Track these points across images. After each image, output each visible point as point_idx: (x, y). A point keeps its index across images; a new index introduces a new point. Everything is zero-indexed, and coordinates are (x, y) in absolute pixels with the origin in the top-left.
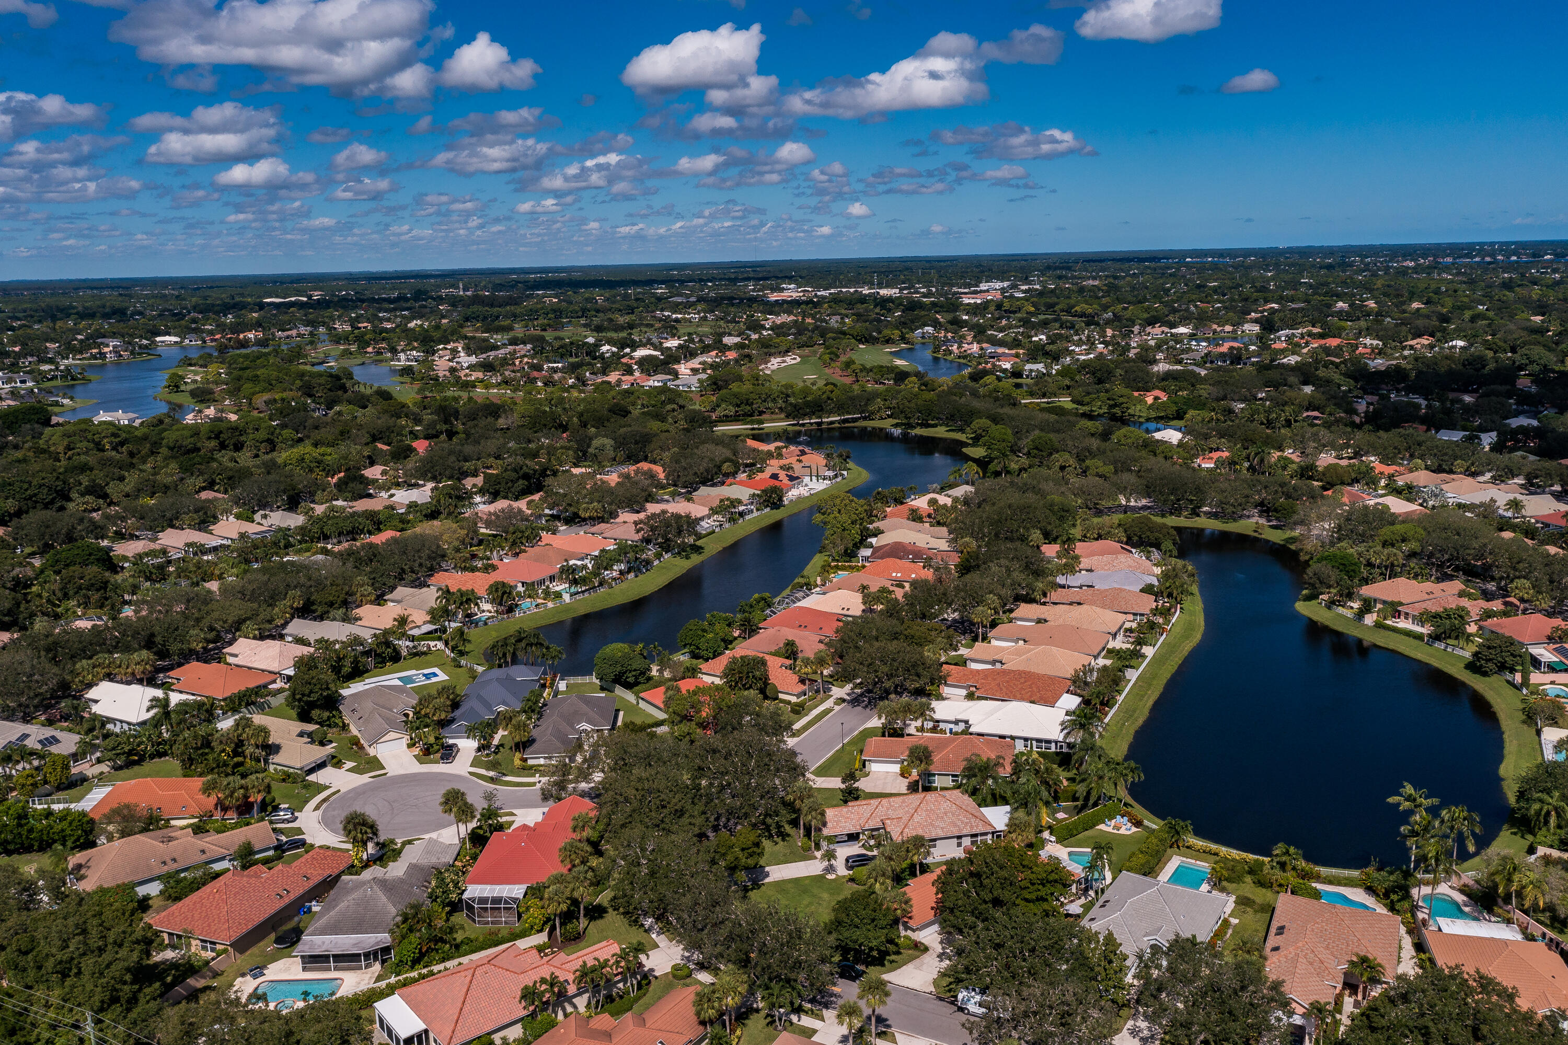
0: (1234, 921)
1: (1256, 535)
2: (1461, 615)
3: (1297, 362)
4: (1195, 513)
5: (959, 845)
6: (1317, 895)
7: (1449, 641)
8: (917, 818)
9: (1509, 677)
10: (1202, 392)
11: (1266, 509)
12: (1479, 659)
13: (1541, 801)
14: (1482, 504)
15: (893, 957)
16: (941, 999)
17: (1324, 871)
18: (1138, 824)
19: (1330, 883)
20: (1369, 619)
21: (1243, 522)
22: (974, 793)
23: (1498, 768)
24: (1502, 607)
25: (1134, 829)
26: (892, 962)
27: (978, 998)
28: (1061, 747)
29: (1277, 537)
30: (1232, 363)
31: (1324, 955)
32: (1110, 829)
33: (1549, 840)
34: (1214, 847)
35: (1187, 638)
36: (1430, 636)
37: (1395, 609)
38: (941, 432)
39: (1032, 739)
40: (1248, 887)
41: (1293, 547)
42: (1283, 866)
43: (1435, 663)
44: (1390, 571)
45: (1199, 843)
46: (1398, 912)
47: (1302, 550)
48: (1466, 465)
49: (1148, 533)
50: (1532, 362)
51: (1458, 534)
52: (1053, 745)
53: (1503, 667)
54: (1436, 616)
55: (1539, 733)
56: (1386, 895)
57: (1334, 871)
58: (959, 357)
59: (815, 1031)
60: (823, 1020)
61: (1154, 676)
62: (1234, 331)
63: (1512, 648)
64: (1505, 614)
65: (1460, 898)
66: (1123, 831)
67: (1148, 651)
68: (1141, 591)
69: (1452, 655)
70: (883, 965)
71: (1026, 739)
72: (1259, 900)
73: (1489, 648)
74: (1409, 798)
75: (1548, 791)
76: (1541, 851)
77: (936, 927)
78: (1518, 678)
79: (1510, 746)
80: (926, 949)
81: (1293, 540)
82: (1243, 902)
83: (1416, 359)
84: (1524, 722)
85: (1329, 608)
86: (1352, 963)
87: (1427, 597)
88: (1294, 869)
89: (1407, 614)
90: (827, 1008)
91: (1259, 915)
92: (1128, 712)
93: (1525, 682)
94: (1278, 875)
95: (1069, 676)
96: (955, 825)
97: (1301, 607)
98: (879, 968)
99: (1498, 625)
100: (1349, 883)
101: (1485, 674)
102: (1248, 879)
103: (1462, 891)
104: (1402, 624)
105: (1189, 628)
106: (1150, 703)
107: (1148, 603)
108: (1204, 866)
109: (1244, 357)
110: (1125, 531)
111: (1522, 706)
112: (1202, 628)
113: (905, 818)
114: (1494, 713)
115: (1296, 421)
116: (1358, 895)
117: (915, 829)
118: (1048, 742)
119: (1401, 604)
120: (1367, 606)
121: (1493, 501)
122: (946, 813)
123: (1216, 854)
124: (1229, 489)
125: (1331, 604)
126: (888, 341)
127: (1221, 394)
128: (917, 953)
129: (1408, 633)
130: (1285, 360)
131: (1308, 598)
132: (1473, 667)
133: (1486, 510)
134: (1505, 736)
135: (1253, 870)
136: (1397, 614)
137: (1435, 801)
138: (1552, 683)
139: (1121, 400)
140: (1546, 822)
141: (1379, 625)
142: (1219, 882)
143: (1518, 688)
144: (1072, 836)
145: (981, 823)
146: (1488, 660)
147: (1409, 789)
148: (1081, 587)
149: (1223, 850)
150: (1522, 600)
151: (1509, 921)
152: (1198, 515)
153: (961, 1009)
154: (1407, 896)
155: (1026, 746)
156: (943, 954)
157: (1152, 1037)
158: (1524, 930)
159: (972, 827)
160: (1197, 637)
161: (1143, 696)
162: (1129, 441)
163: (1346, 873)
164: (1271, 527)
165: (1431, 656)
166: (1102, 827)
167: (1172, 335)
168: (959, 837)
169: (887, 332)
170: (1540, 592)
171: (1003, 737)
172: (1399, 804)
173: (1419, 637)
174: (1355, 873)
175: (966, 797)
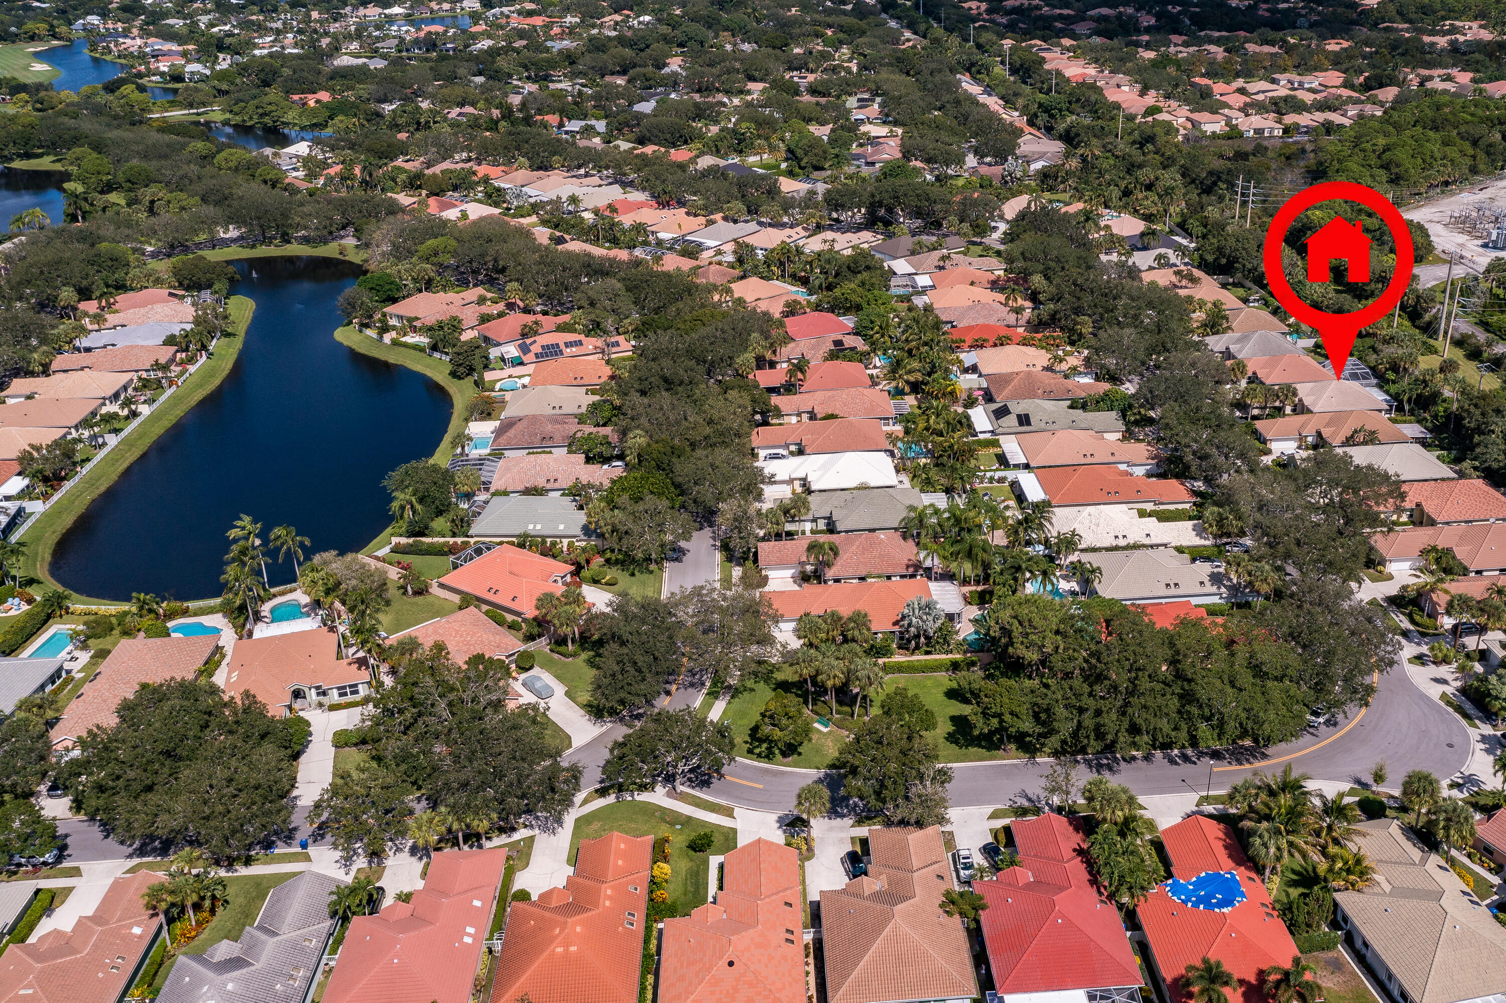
1: (340, 257)
3: (487, 48)
4: (286, 239)
6: (165, 632)
9: (476, 377)
14: (551, 202)
17: (192, 605)
18: (30, 601)
20: (386, 338)
24: (501, 309)
25: (26, 607)
29: (358, 257)
30: (428, 51)
34: (96, 607)
36: (429, 347)
38: (46, 163)
42: (140, 612)
45: (81, 607)
48: (561, 160)
49: (199, 275)
54: (431, 329)
57: (201, 603)
58: (119, 57)
62: (453, 9)
63: (477, 352)
66: (12, 613)
67: (148, 408)
76: (394, 542)
85: (361, 331)
88: (152, 612)
92: (91, 481)
94: (136, 622)
95: (14, 456)
97: (339, 333)
100: (211, 611)
101: (460, 377)
104: (413, 339)
105: (209, 375)
106: (123, 467)
107: (165, 356)
109: (439, 42)
110: (175, 276)
112: (226, 372)
115: (435, 122)
116: (213, 620)
119: (419, 319)
120: (384, 326)
121: (558, 198)
125: (365, 326)
126: (33, 38)
127: (381, 93)
129: (415, 347)
130: (476, 46)
131: (344, 325)
136: (413, 329)
138: (510, 377)
139: (270, 108)
141: (395, 343)
142: (81, 643)
146: (458, 365)
148: (105, 347)
152: (289, 242)
160: (217, 382)
161: (117, 461)
162: (231, 164)
163: (212, 602)
164: (357, 247)
165: (428, 366)
167: (386, 16)
169: (30, 26)
170: (528, 292)
173: (423, 349)
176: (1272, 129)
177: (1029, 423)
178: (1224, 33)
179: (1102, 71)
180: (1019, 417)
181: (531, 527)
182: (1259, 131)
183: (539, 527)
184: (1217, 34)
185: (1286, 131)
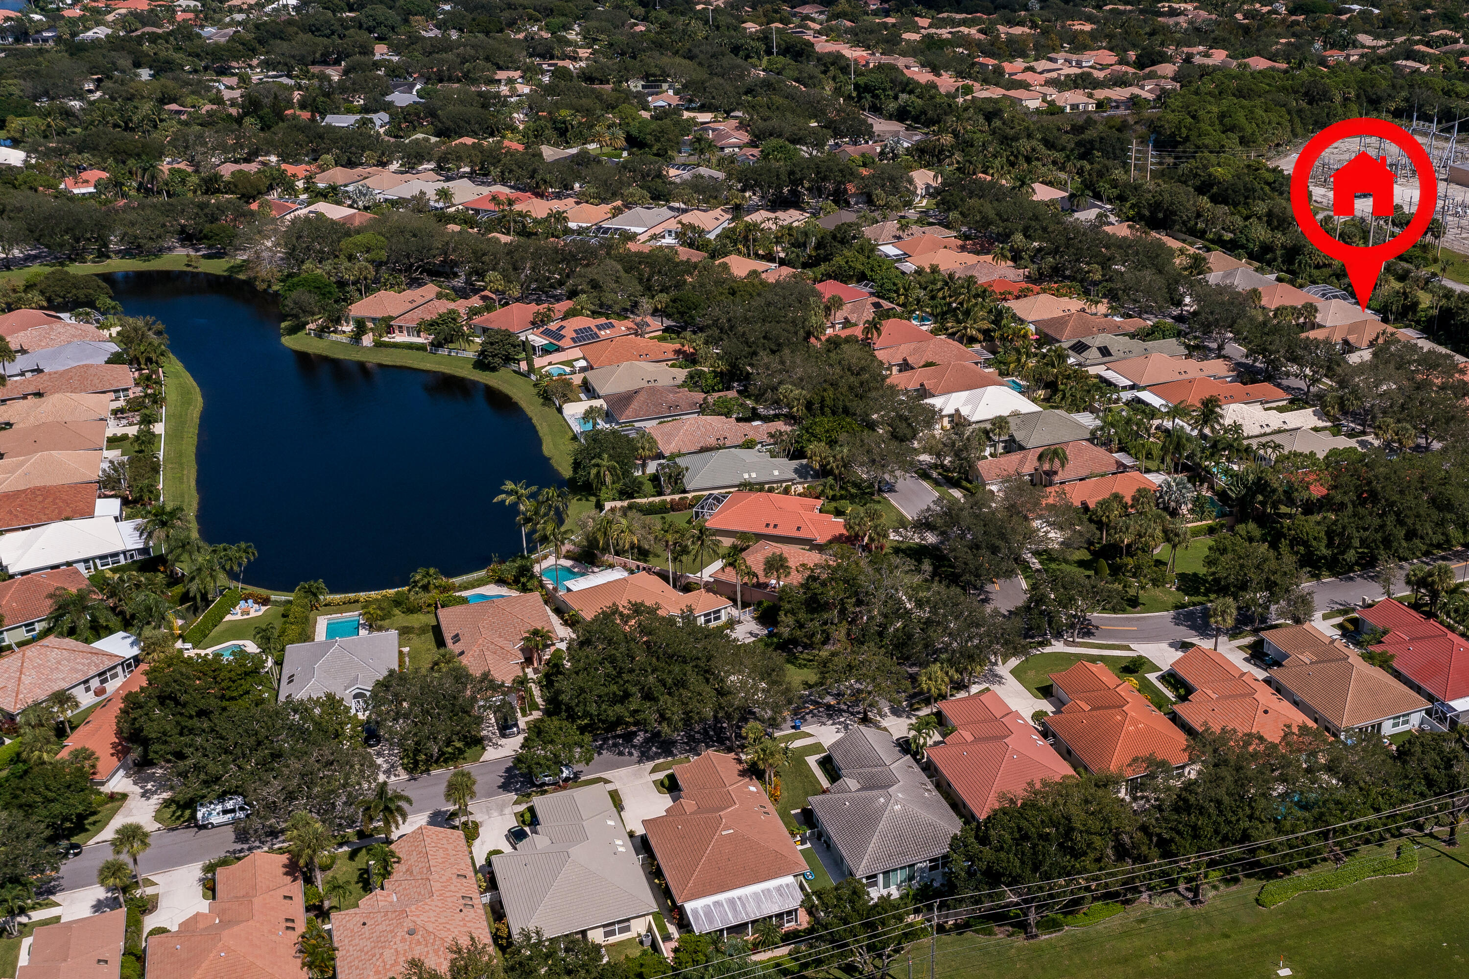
0: (406, 650)
1: (191, 269)
2: (452, 316)
3: (107, 36)
4: (103, 255)
5: (88, 689)
6: (464, 601)
7: (451, 346)
8: (26, 680)
9: (514, 367)
10: (12, 89)
11: (187, 238)
12: (485, 357)
13: (598, 465)
14: (414, 198)
15: (92, 819)
16: (173, 829)
17: (457, 580)
18: (265, 601)
19: (466, 589)
20: (367, 340)
21: (167, 256)
22: (72, 632)
23: (541, 450)
24: (481, 303)
25: (264, 608)
26: (94, 823)
27: (219, 808)
28: (132, 556)
29: (218, 267)
31: (501, 642)
32: (239, 617)
33: (610, 495)
34: (352, 596)
35: (189, 404)
36: (432, 344)
37: (387, 325)
39: (93, 559)
40: (400, 618)
41: (242, 277)
42: (425, 588)
43: (447, 370)
44: (367, 287)
45: (337, 597)
46: (531, 590)
47: (255, 278)
48: (376, 155)
49: (74, 291)
50: (379, 24)
51: (415, 236)
52: (122, 557)
53: (508, 359)
54: (433, 323)
55: (560, 410)
56: (516, 581)
57: (465, 578)
59: (58, 918)
60: (57, 905)
61: (180, 454)
63: (511, 340)
64: (489, 309)
65: (568, 563)
66: (253, 614)
67: (159, 428)
68: (109, 362)
69: (460, 359)
70: (87, 830)
71: (86, 561)
72: (416, 625)
73: (492, 344)
74: (510, 493)
75: (599, 456)
76: (608, 506)
77: (121, 772)
78: (524, 366)
79: (543, 429)
80: (124, 796)
81: (240, 268)
82: (404, 631)
83: (257, 27)
84: (543, 405)
85: (320, 337)
86: (526, 639)
87: (411, 306)
88: (436, 587)
89: (400, 327)
90: (53, 894)
91: (423, 637)
93: (531, 369)
94: (424, 598)
96: (77, 671)
97: (288, 341)
98: (82, 835)
99: (487, 320)
100: (481, 583)
101: (494, 369)
102: (396, 611)
103: (566, 557)
104: (400, 338)
105: (185, 393)
106: (193, 483)
107: (127, 375)
108: (352, 615)
109: (31, 32)
110: (42, 293)
111: (536, 391)
112: (198, 389)
113: (12, 685)
114: (516, 404)
115: (161, 120)
116: (491, 590)
117: (30, 691)
118: (115, 555)
119: (392, 318)
120: (361, 328)
121: (422, 193)
122: (59, 663)
123: (357, 601)
124: (140, 220)
125: (321, 332)
128: (117, 804)
129: (410, 346)
130: (90, 33)
131: (293, 330)
132: (481, 364)
133: (418, 203)
134: (534, 421)
135: (397, 602)
136: (390, 330)
137: (534, 488)
138: (550, 364)
140: (603, 483)
141: (379, 345)
142: (373, 625)
143: (526, 375)
144: (206, 636)
145: (105, 658)
146: (494, 356)
147: (509, 486)
148: (22, 374)
149: (362, 595)
150: (496, 292)
151: (611, 566)
152: (109, 257)
153: (204, 827)
154: (532, 576)
155: (88, 568)
156: (146, 792)
157: (392, 766)
158: (625, 567)
159: (97, 665)
161: (182, 478)
163: (475, 575)
164: (204, 256)
165: (440, 363)
166: (228, 618)
168: (86, 682)
170: (510, 282)
171: (56, 567)
172: (504, 501)
173: (421, 348)
174: (482, 573)
175: (67, 640)
176: (1087, 104)
177: (1110, 354)
178: (964, 16)
179: (873, 54)
180: (1099, 349)
181: (746, 476)
182: (1074, 107)
183: (754, 475)
184: (959, 16)
185: (1100, 105)
